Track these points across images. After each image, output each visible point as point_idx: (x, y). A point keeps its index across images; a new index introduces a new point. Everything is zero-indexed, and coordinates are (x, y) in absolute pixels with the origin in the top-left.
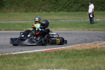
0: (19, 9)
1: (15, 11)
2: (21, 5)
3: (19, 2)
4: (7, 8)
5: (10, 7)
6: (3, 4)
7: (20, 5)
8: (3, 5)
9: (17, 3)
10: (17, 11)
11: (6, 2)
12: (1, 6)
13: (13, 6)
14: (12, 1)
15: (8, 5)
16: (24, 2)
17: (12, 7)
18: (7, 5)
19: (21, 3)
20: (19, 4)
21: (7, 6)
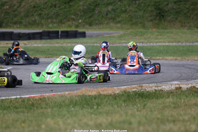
0: (188, 23)
1: (182, 26)
2: (192, 16)
3: (188, 12)
4: (169, 22)
5: (174, 19)
6: (163, 14)
7: (189, 17)
8: (163, 16)
9: (185, 14)
10: (185, 26)
11: (169, 11)
12: (160, 18)
13: (179, 19)
14: (178, 10)
15: (172, 16)
16: (196, 12)
17: (177, 19)
18: (169, 16)
19: (192, 14)
20: (189, 15)
21: (169, 18)
